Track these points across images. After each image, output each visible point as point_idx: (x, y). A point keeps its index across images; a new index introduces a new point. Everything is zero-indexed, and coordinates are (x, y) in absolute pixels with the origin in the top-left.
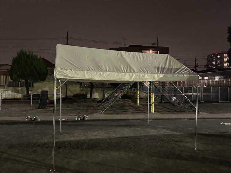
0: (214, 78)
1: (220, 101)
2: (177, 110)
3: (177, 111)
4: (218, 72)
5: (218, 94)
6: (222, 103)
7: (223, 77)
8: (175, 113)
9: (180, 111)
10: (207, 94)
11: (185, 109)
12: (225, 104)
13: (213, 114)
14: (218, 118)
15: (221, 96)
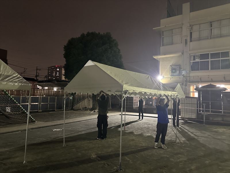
0: (52, 88)
1: (56, 109)
2: (11, 122)
3: (11, 124)
4: (56, 83)
5: (54, 103)
6: (57, 111)
7: (60, 88)
8: (8, 126)
9: (14, 123)
10: (45, 103)
11: (20, 120)
12: (60, 112)
13: (48, 122)
14: (52, 126)
15: (57, 104)
